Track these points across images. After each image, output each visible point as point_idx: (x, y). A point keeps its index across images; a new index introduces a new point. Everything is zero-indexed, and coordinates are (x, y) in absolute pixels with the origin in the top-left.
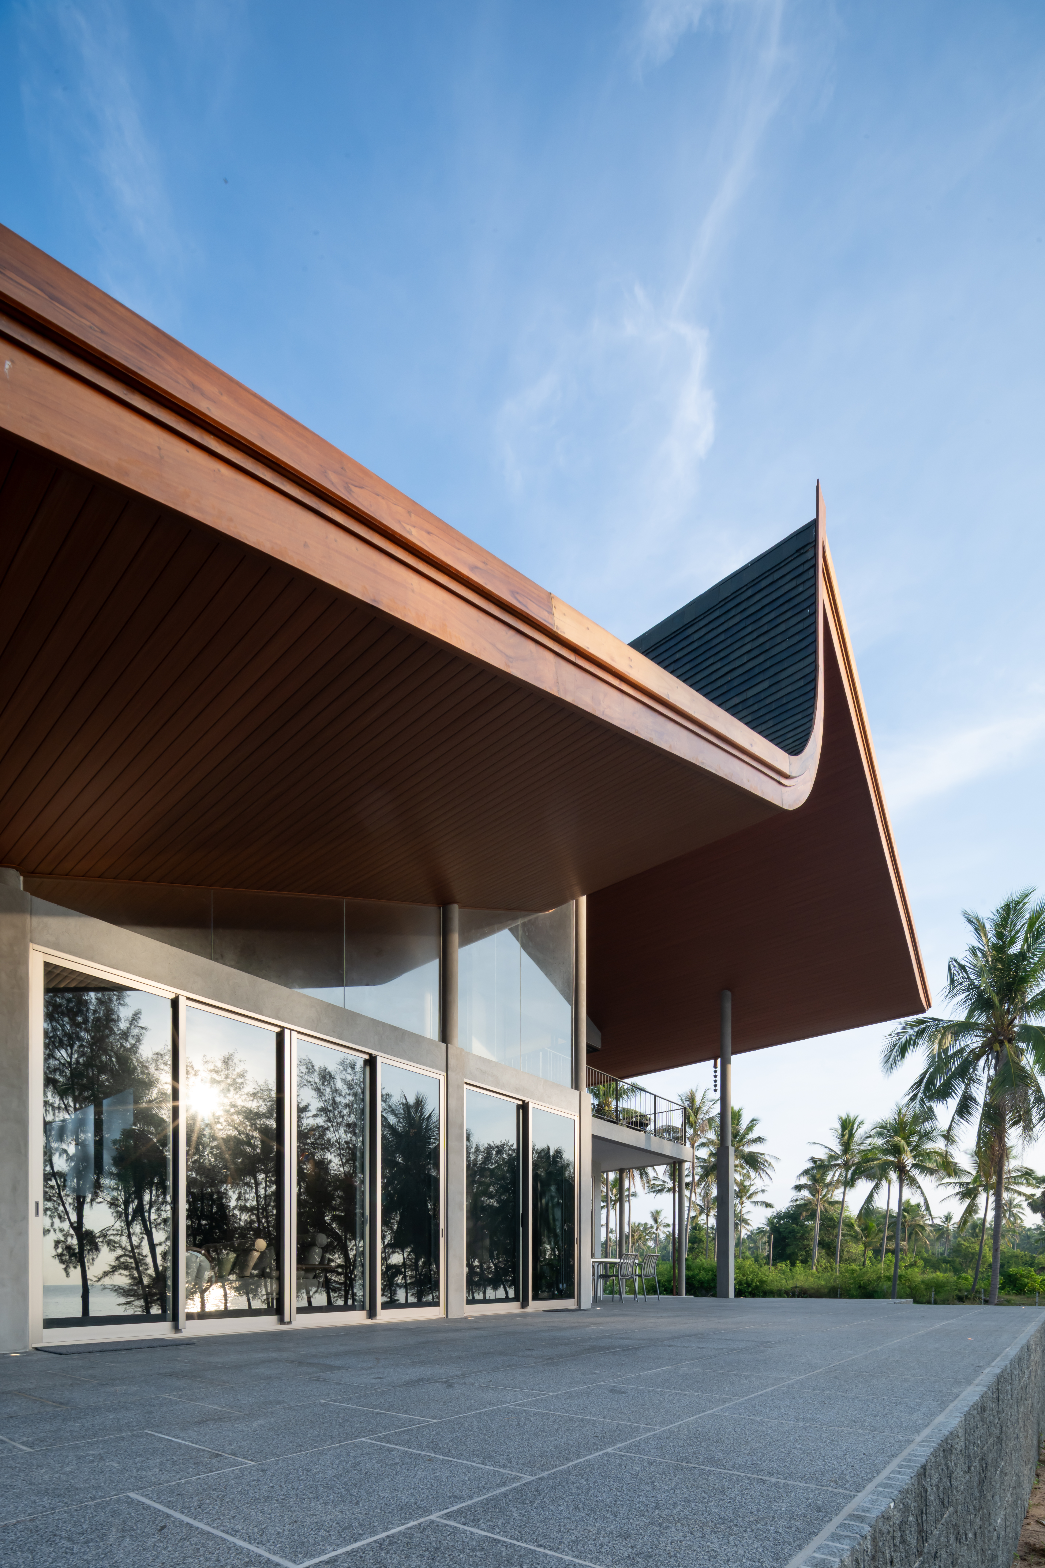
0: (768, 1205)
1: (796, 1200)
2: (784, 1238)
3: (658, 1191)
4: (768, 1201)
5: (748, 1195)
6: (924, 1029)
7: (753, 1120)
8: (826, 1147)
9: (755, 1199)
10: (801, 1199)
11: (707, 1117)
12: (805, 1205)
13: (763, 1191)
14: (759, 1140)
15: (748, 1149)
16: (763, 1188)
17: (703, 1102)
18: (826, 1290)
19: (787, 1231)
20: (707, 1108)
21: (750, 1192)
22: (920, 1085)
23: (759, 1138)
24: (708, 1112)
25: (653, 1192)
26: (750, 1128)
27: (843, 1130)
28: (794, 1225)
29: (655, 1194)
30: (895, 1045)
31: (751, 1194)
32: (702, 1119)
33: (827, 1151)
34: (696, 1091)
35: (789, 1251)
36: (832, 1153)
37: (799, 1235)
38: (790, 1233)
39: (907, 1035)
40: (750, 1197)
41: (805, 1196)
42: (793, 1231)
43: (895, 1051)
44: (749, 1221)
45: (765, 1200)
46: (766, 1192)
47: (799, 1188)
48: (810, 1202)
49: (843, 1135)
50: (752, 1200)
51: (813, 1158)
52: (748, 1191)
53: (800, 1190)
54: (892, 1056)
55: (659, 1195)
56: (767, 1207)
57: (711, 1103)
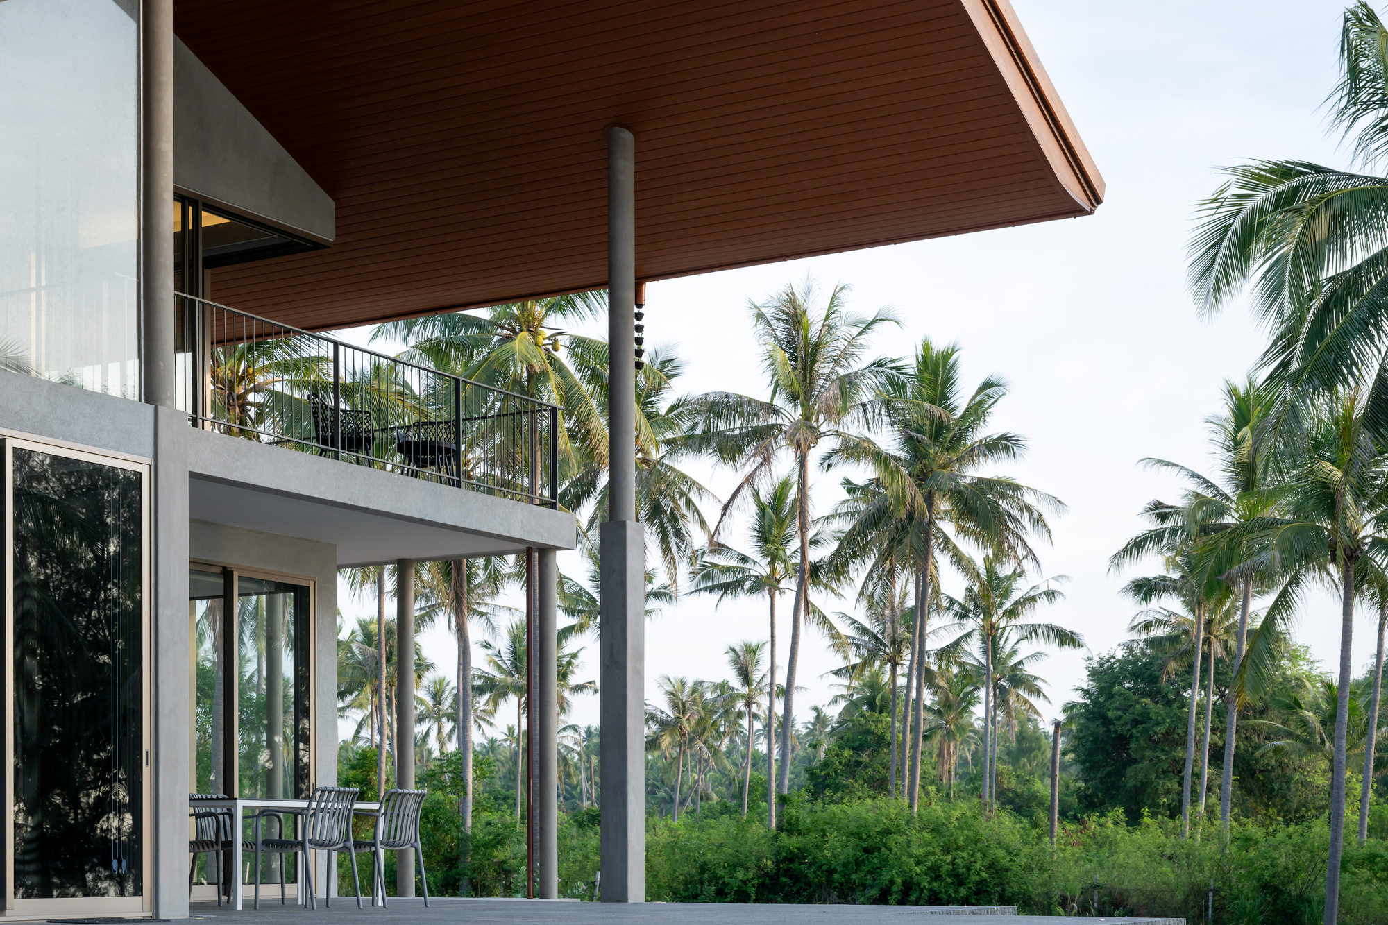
0: (1066, 638)
1: (1148, 626)
2: (1121, 742)
3: (726, 588)
4: (1067, 626)
5: (1008, 605)
6: (1295, 191)
7: (987, 385)
8: (1193, 475)
9: (1030, 616)
10: (1161, 623)
11: (842, 372)
12: (1173, 640)
13: (1050, 595)
14: (1003, 445)
15: (974, 471)
16: (1054, 586)
17: (828, 328)
18: (1179, 896)
19: (1128, 717)
20: (842, 344)
21: (1015, 596)
22: (1292, 342)
23: (1003, 437)
24: (845, 355)
25: (711, 589)
26: (977, 410)
27: (1238, 428)
28: (1148, 701)
29: (716, 596)
30: (1226, 229)
31: (1017, 603)
32: (827, 378)
33: (1193, 486)
34: (808, 292)
35: (1131, 777)
36: (1208, 494)
37: (1161, 729)
38: (1135, 723)
39: (1253, 204)
40: (1011, 613)
41: (1171, 613)
42: (1142, 719)
43: (1225, 244)
44: (1038, 683)
45: (1056, 623)
46: (1059, 599)
47: (1145, 589)
48: (1186, 632)
49: (1237, 443)
50: (1021, 621)
51: (1158, 505)
52: (1006, 595)
53: (1147, 597)
54: (1219, 258)
55: (728, 599)
56: (1062, 643)
57: (855, 331)
